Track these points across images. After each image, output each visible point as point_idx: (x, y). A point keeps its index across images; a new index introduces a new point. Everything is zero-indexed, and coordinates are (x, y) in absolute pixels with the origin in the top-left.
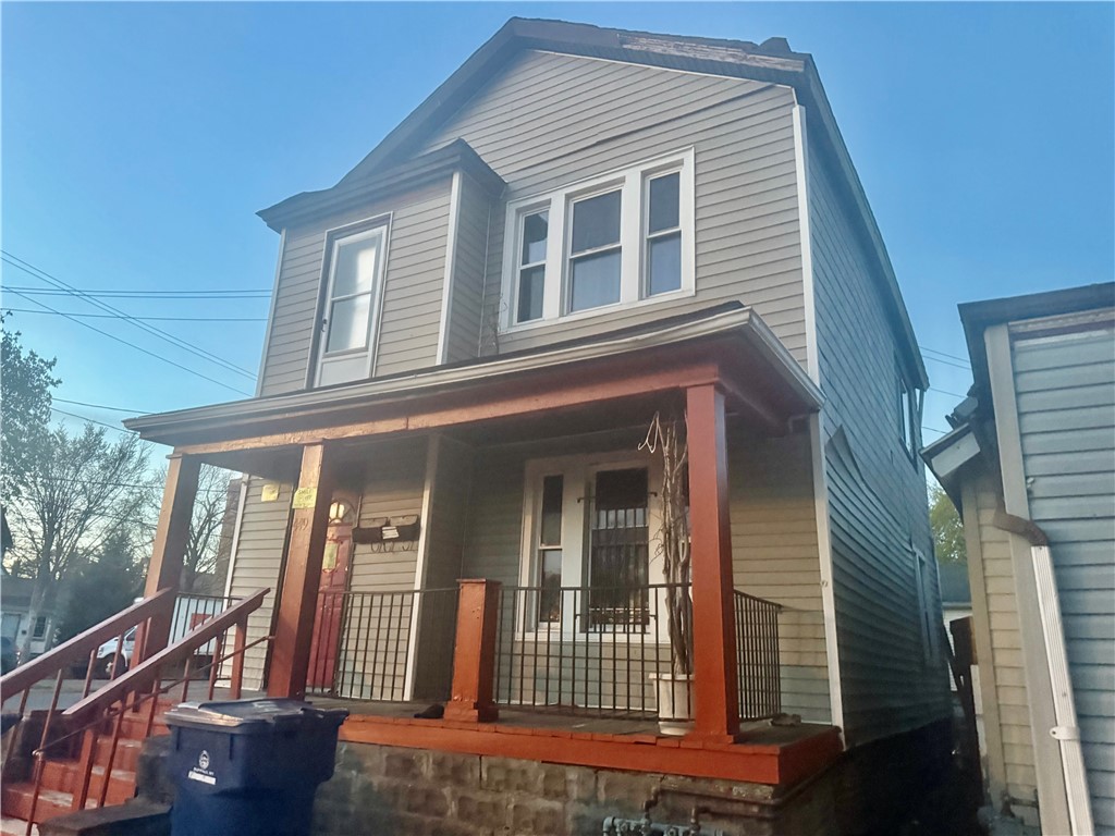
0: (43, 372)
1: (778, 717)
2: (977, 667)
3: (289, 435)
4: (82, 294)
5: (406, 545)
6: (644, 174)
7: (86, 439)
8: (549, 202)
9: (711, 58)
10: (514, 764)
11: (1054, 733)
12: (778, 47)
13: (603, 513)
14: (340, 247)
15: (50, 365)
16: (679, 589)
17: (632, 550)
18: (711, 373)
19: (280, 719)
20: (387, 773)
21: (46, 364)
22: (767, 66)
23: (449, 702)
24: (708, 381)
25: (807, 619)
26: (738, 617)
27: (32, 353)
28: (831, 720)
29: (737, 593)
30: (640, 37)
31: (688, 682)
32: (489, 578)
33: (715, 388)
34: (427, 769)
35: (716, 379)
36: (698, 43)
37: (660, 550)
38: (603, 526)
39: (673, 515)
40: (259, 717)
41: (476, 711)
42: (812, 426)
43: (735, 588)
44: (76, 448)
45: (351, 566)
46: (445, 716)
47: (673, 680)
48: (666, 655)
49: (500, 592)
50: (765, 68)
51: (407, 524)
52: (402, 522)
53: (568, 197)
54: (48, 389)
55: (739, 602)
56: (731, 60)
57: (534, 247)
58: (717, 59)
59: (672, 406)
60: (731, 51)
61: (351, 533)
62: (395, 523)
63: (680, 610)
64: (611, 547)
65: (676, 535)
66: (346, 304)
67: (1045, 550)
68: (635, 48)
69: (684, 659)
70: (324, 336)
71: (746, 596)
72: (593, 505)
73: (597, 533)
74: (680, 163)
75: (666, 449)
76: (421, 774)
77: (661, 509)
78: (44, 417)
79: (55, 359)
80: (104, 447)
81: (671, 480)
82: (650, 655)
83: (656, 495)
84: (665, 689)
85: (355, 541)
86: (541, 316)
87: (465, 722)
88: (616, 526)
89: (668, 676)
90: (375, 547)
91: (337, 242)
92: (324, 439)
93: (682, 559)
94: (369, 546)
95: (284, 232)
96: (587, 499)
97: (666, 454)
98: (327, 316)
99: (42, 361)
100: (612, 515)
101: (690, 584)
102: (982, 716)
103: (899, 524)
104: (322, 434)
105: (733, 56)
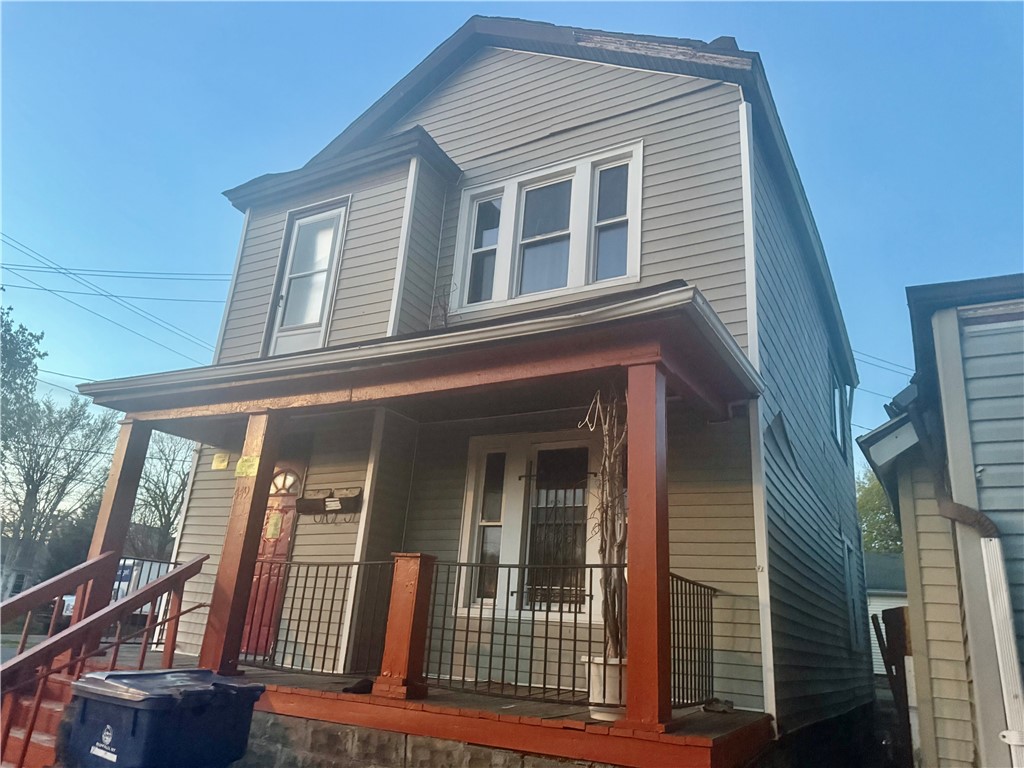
0: (30, 344)
1: (711, 702)
2: (911, 658)
3: (236, 404)
4: (67, 272)
5: (348, 517)
6: (595, 165)
7: (71, 410)
8: (502, 190)
9: (662, 55)
10: (439, 744)
11: (1004, 737)
12: (727, 45)
13: (543, 492)
14: (300, 227)
15: (38, 339)
16: (615, 570)
17: (571, 528)
18: (652, 352)
19: (188, 695)
20: (312, 748)
21: (33, 336)
22: (716, 63)
23: (379, 678)
24: (650, 360)
25: (741, 604)
26: (673, 599)
27: (21, 326)
28: (763, 708)
29: (674, 576)
30: (593, 35)
31: (620, 666)
32: (425, 553)
33: (657, 367)
34: (352, 746)
35: (659, 358)
36: (650, 41)
37: (597, 529)
38: (543, 504)
39: (611, 494)
40: (166, 692)
41: (405, 688)
42: (751, 411)
43: (671, 570)
44: (61, 418)
45: (294, 536)
46: (373, 691)
47: (605, 664)
48: (598, 635)
49: (435, 566)
50: (714, 66)
51: (351, 496)
52: (345, 493)
53: (521, 185)
54: (34, 361)
55: (674, 585)
56: (681, 57)
57: (487, 234)
58: (668, 56)
59: (614, 384)
60: (681, 49)
61: (295, 504)
62: (338, 494)
63: (615, 592)
64: (550, 525)
65: (614, 515)
66: (304, 281)
67: (996, 542)
68: (590, 45)
69: (617, 642)
70: (280, 311)
71: (682, 579)
72: (534, 484)
73: (537, 511)
74: (629, 155)
75: (606, 427)
76: (346, 750)
77: (599, 488)
78: (30, 387)
79: (43, 333)
80: (88, 417)
81: (610, 459)
82: (583, 634)
83: (596, 475)
84: (596, 673)
85: (298, 511)
86: (490, 299)
87: (393, 699)
88: (556, 504)
89: (600, 660)
90: (318, 518)
91: (298, 222)
92: (268, 408)
93: (619, 538)
94: (312, 517)
95: (248, 212)
96: (528, 477)
97: (606, 432)
98: (283, 293)
99: (31, 334)
100: (552, 493)
101: (625, 565)
102: (915, 708)
103: (830, 514)
104: (268, 403)
105: (684, 54)
